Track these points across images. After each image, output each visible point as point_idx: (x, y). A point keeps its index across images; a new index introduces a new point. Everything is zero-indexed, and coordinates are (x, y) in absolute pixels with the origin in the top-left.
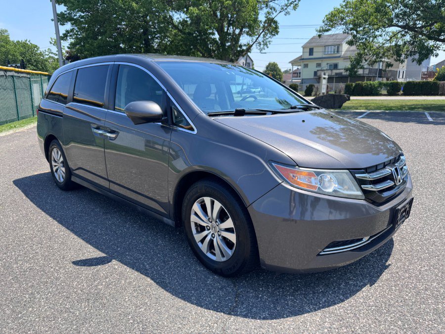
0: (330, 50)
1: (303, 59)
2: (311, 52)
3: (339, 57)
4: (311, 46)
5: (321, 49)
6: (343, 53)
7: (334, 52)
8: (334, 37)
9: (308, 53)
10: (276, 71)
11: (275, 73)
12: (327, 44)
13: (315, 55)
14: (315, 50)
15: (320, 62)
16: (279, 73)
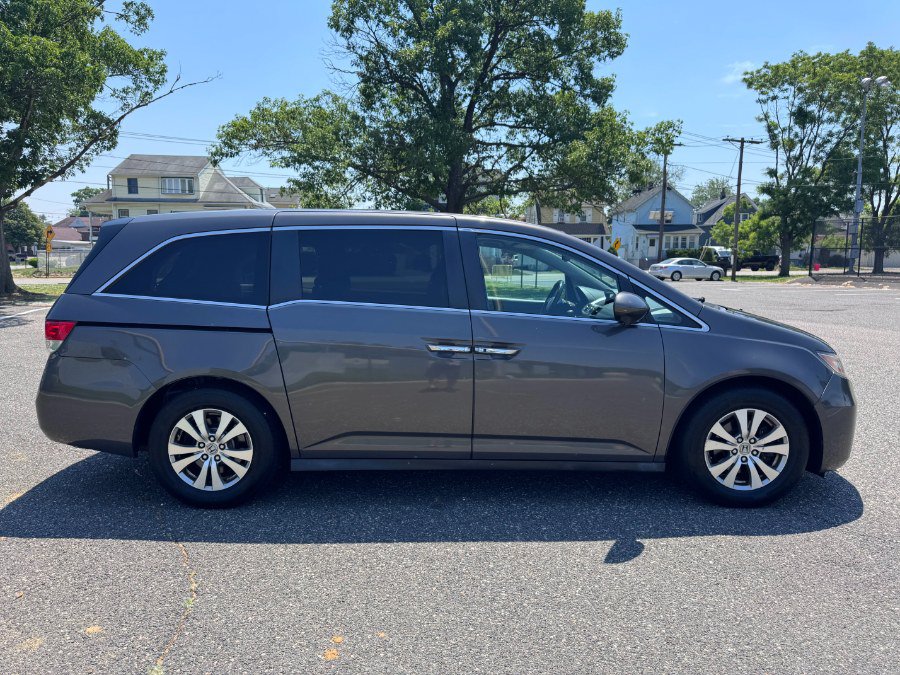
0: (176, 185)
1: (115, 199)
2: (133, 186)
3: (196, 201)
4: (133, 173)
5: (154, 183)
6: (201, 194)
7: (183, 191)
8: (178, 162)
9: (126, 189)
10: (23, 218)
11: (23, 223)
12: (166, 174)
13: (142, 194)
14: (140, 183)
15: (156, 208)
16: (35, 223)
